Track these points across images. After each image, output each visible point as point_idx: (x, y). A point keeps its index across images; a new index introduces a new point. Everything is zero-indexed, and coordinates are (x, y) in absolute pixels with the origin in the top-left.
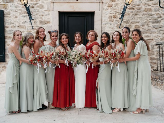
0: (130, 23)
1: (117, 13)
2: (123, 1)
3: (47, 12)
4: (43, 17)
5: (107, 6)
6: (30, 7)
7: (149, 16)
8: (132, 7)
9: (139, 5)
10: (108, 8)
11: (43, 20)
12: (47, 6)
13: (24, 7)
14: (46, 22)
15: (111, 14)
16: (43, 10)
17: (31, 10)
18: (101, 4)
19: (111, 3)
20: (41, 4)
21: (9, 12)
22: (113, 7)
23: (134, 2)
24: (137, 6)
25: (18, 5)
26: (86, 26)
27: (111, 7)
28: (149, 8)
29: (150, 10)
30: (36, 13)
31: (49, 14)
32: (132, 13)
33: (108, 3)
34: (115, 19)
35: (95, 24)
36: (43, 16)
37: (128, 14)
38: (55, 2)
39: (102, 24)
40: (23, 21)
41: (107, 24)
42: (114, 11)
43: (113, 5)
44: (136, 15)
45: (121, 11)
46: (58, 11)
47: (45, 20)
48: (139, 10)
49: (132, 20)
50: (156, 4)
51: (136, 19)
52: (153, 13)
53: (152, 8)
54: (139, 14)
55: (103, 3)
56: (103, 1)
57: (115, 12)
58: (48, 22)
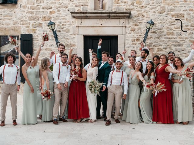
0: (153, 46)
1: (140, 37)
2: (145, 25)
3: (73, 36)
4: (69, 41)
5: (130, 30)
6: (57, 31)
7: (171, 39)
8: (154, 31)
9: (161, 29)
10: (131, 31)
11: (68, 43)
12: (73, 30)
13: (52, 31)
14: (71, 45)
15: (134, 37)
16: (69, 34)
17: (58, 33)
18: (124, 28)
19: (134, 27)
20: (67, 29)
21: (37, 36)
22: (135, 31)
23: (156, 26)
24: (160, 30)
25: (45, 29)
27: (134, 31)
28: (171, 31)
29: (173, 34)
30: (62, 37)
31: (74, 38)
32: (155, 37)
33: (131, 27)
34: (138, 43)
35: (118, 47)
36: (68, 39)
37: (151, 38)
38: (81, 27)
39: (125, 47)
40: (50, 44)
41: (130, 47)
42: (137, 34)
43: (136, 29)
44: (158, 38)
45: (143, 35)
46: (83, 35)
47: (71, 43)
48: (162, 34)
49: (154, 43)
50: (178, 28)
51: (159, 42)
52: (175, 36)
53: (174, 32)
54: (161, 37)
55: (126, 27)
56: (126, 26)
57: (137, 36)
58: (74, 45)
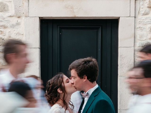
3: (14, 20)
4: (7, 31)
5: (146, 5)
10: (148, 9)
11: (5, 37)
12: (15, 6)
16: (5, 15)
18: (133, 1)
26: (99, 50)
31: (18, 24)
36: (5, 27)
39: (134, 46)
46: (40, 18)
47: (10, 37)
